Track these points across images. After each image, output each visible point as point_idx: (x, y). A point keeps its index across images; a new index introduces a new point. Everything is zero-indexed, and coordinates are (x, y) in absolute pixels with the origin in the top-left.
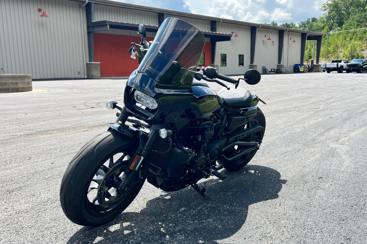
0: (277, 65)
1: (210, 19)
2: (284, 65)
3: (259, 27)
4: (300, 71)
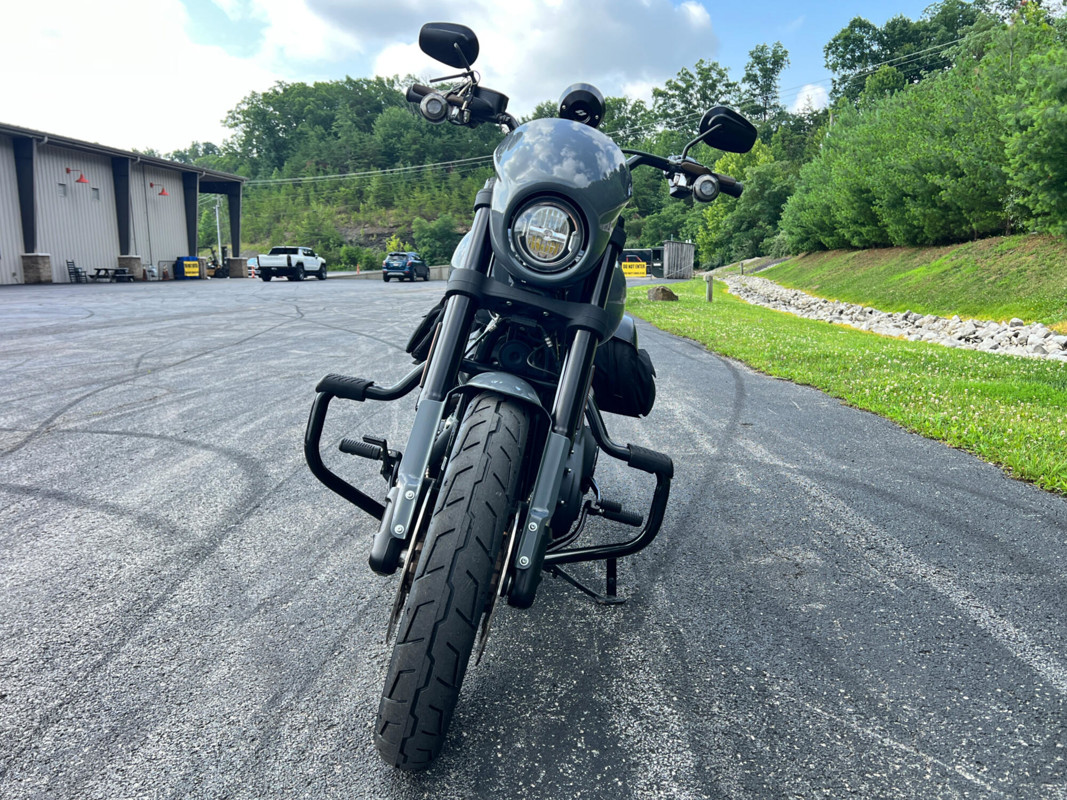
0: (119, 258)
2: (139, 258)
4: (188, 275)
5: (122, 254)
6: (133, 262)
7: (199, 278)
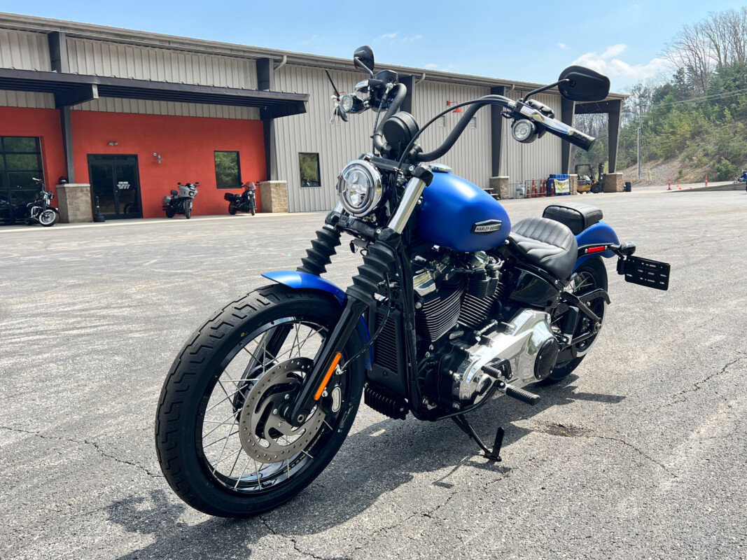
0: (490, 180)
1: (254, 55)
2: (507, 179)
3: (419, 78)
4: (557, 191)
5: (493, 176)
6: (501, 182)
7: (569, 194)
